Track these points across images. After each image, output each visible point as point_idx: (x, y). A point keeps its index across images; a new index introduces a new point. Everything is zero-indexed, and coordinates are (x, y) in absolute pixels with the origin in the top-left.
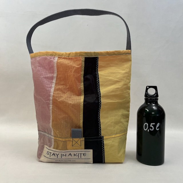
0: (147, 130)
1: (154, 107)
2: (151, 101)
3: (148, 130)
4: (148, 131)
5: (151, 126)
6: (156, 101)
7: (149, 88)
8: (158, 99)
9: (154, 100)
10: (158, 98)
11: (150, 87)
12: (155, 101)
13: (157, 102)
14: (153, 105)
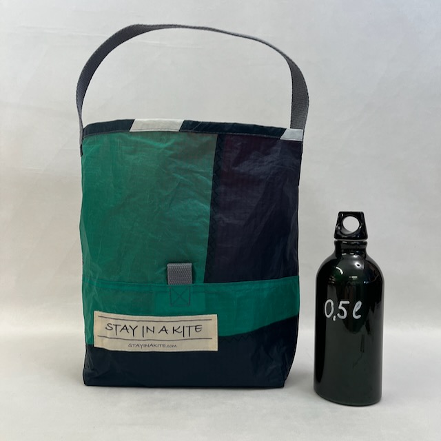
0: (332, 316)
1: (356, 263)
2: (351, 247)
3: (335, 317)
4: (334, 319)
5: (340, 307)
6: (362, 247)
8: (366, 244)
9: (356, 244)
10: (367, 240)
12: (358, 247)
13: (364, 250)
14: (355, 256)
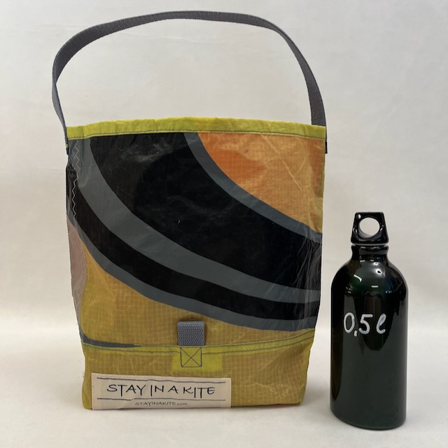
0: (353, 331)
1: (377, 270)
2: (370, 253)
4: (355, 335)
5: (362, 321)
6: (383, 252)
7: (362, 219)
8: (387, 248)
9: (376, 250)
10: (388, 244)
11: (365, 215)
12: (378, 253)
13: (385, 257)
